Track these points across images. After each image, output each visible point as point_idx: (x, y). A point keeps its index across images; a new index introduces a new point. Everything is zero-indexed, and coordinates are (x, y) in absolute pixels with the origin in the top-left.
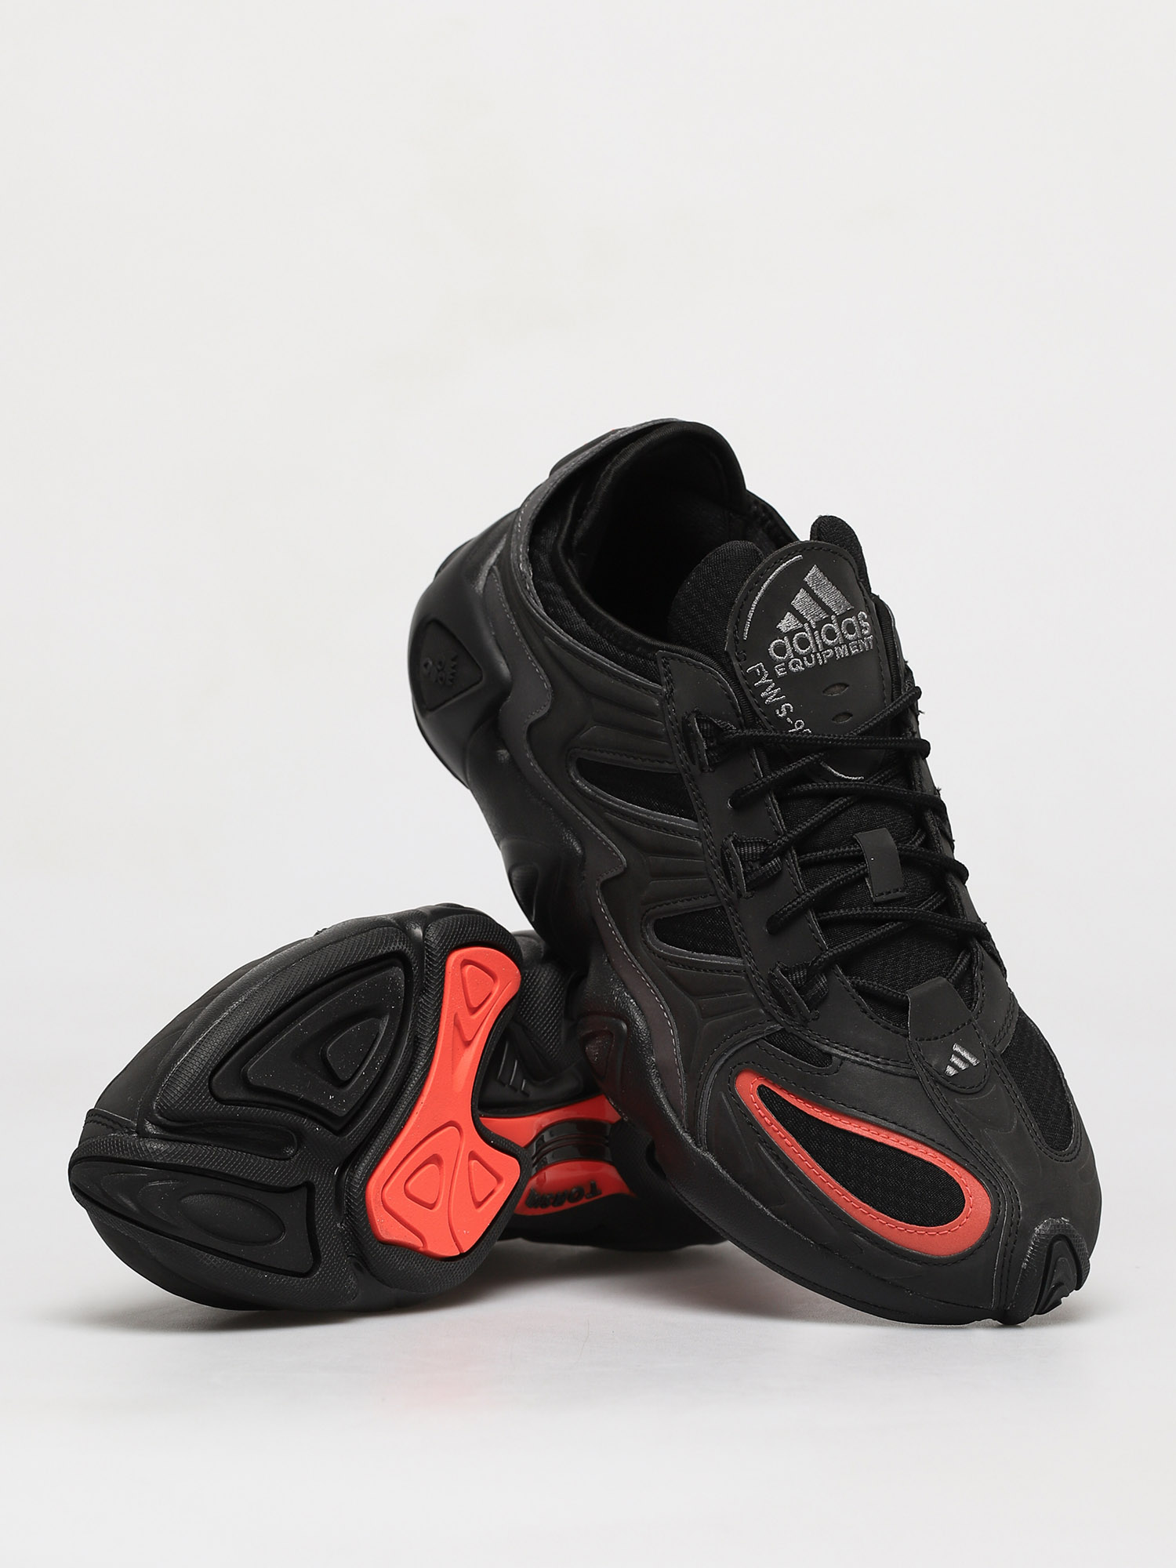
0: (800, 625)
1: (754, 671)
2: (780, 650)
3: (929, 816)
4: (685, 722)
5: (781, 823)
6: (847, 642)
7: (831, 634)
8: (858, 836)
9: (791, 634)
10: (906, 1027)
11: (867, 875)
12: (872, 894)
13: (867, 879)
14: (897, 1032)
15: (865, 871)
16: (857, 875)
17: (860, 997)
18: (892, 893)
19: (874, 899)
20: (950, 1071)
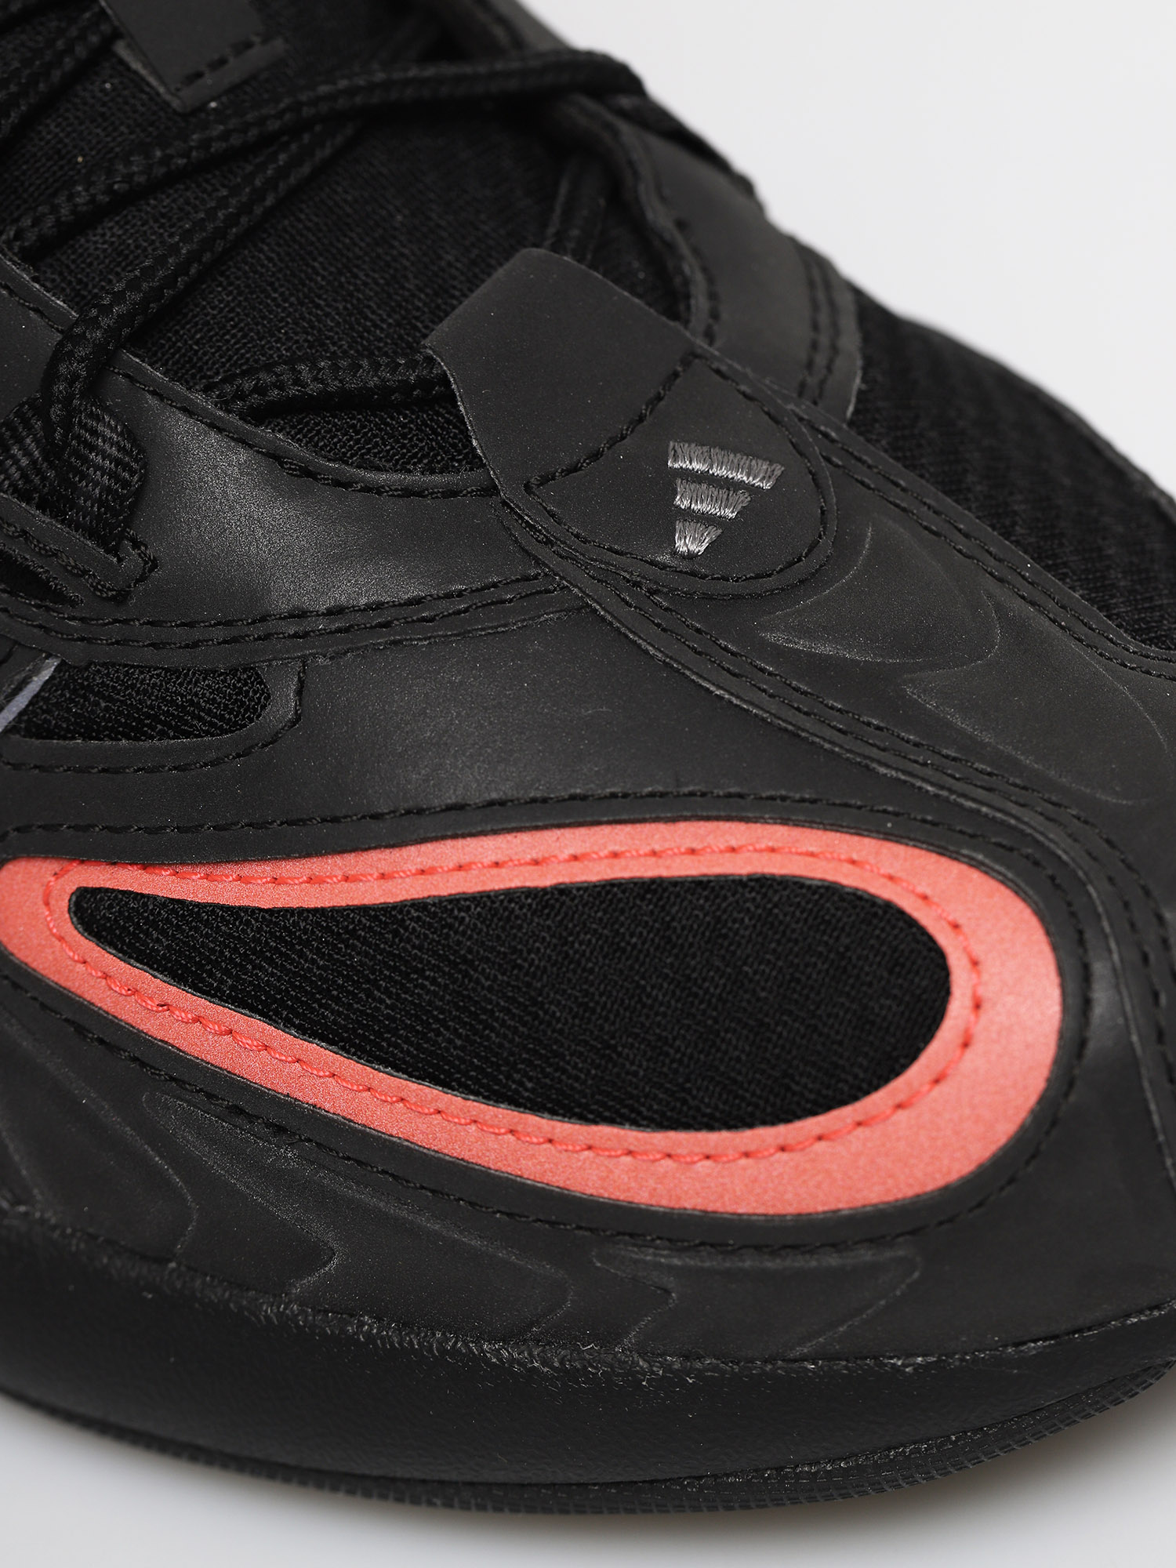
10: (474, 461)
11: (116, 35)
12: (161, 90)
13: (121, 49)
14: (451, 493)
15: (105, 28)
16: (81, 51)
17: (265, 433)
18: (231, 60)
19: (175, 103)
20: (690, 543)
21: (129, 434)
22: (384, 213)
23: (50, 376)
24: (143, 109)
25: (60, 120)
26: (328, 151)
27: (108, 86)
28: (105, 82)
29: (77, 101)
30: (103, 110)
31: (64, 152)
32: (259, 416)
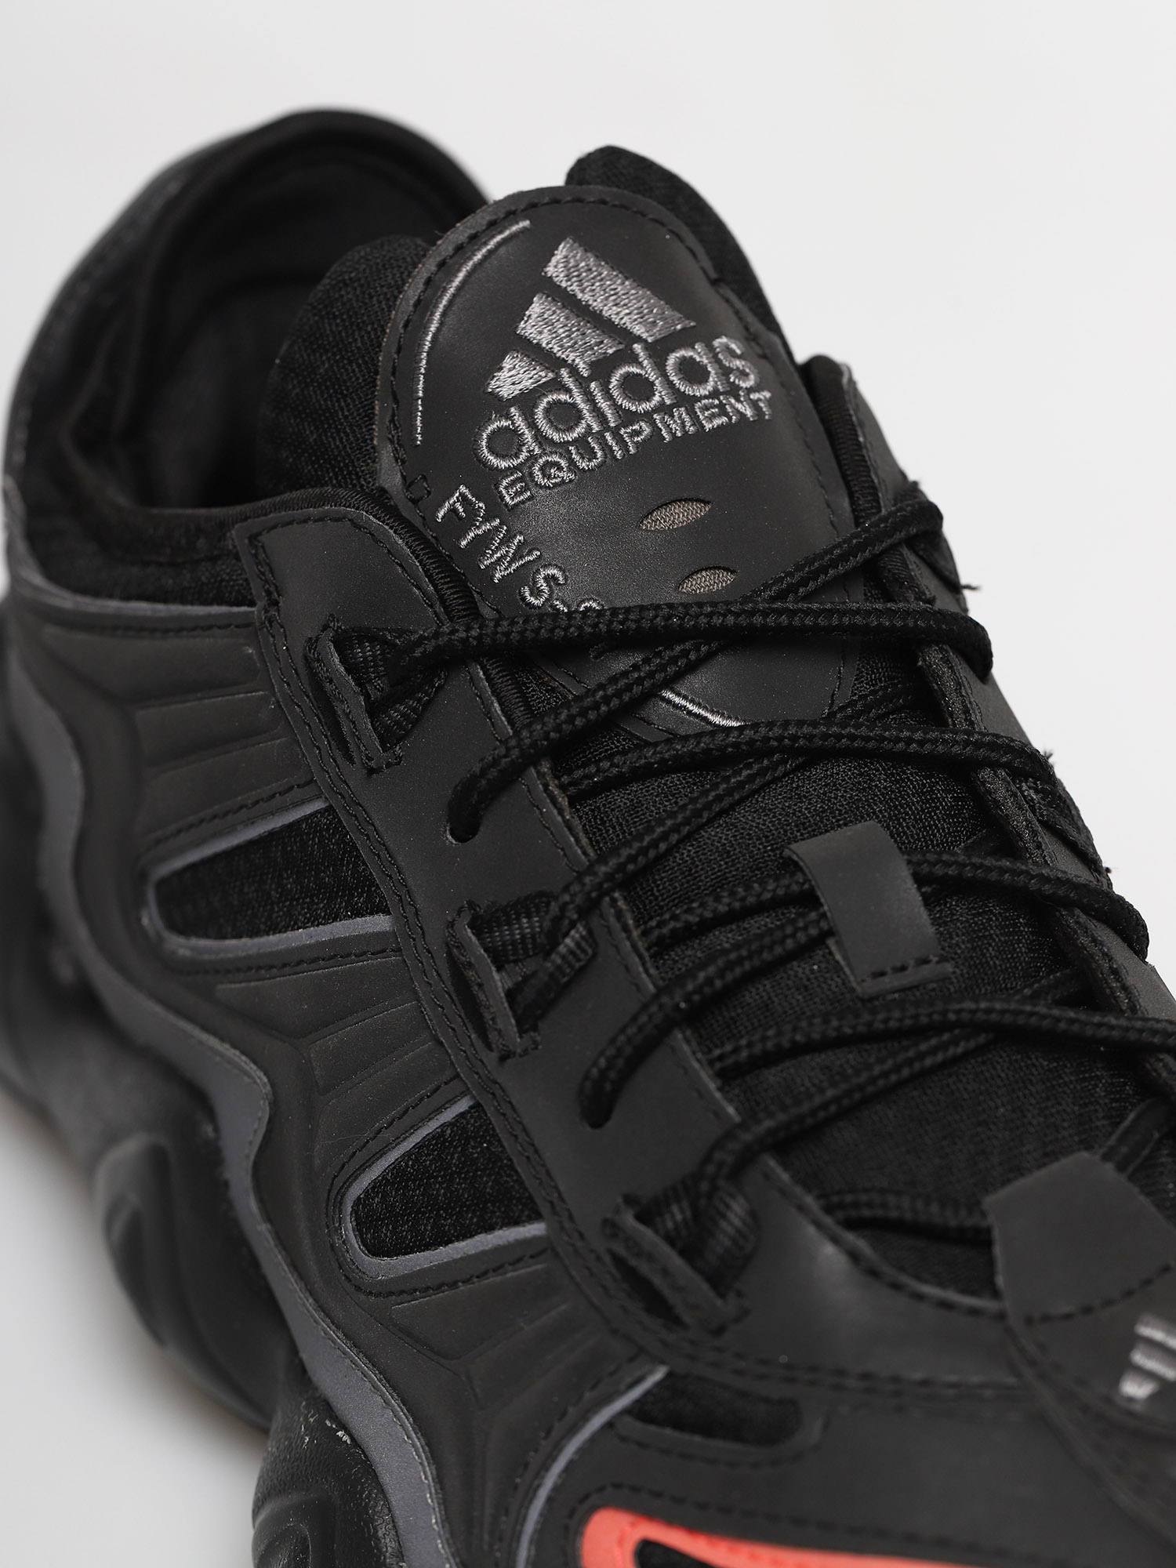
0: (546, 376)
1: (453, 511)
2: (508, 442)
3: (996, 783)
4: (312, 661)
5: (577, 840)
6: (687, 402)
7: (638, 388)
8: (805, 850)
9: (526, 401)
10: (996, 1294)
11: (830, 933)
12: (852, 978)
13: (831, 942)
14: (974, 1312)
15: (824, 925)
16: (802, 937)
17: (850, 1237)
18: (910, 969)
19: (859, 990)
20: (1135, 1389)
21: (752, 1214)
22: (992, 1104)
23: (707, 1159)
24: (836, 990)
25: (774, 983)
26: (960, 1050)
27: (815, 967)
28: (814, 964)
29: (791, 972)
30: (807, 983)
31: (771, 1006)
32: (851, 1225)
